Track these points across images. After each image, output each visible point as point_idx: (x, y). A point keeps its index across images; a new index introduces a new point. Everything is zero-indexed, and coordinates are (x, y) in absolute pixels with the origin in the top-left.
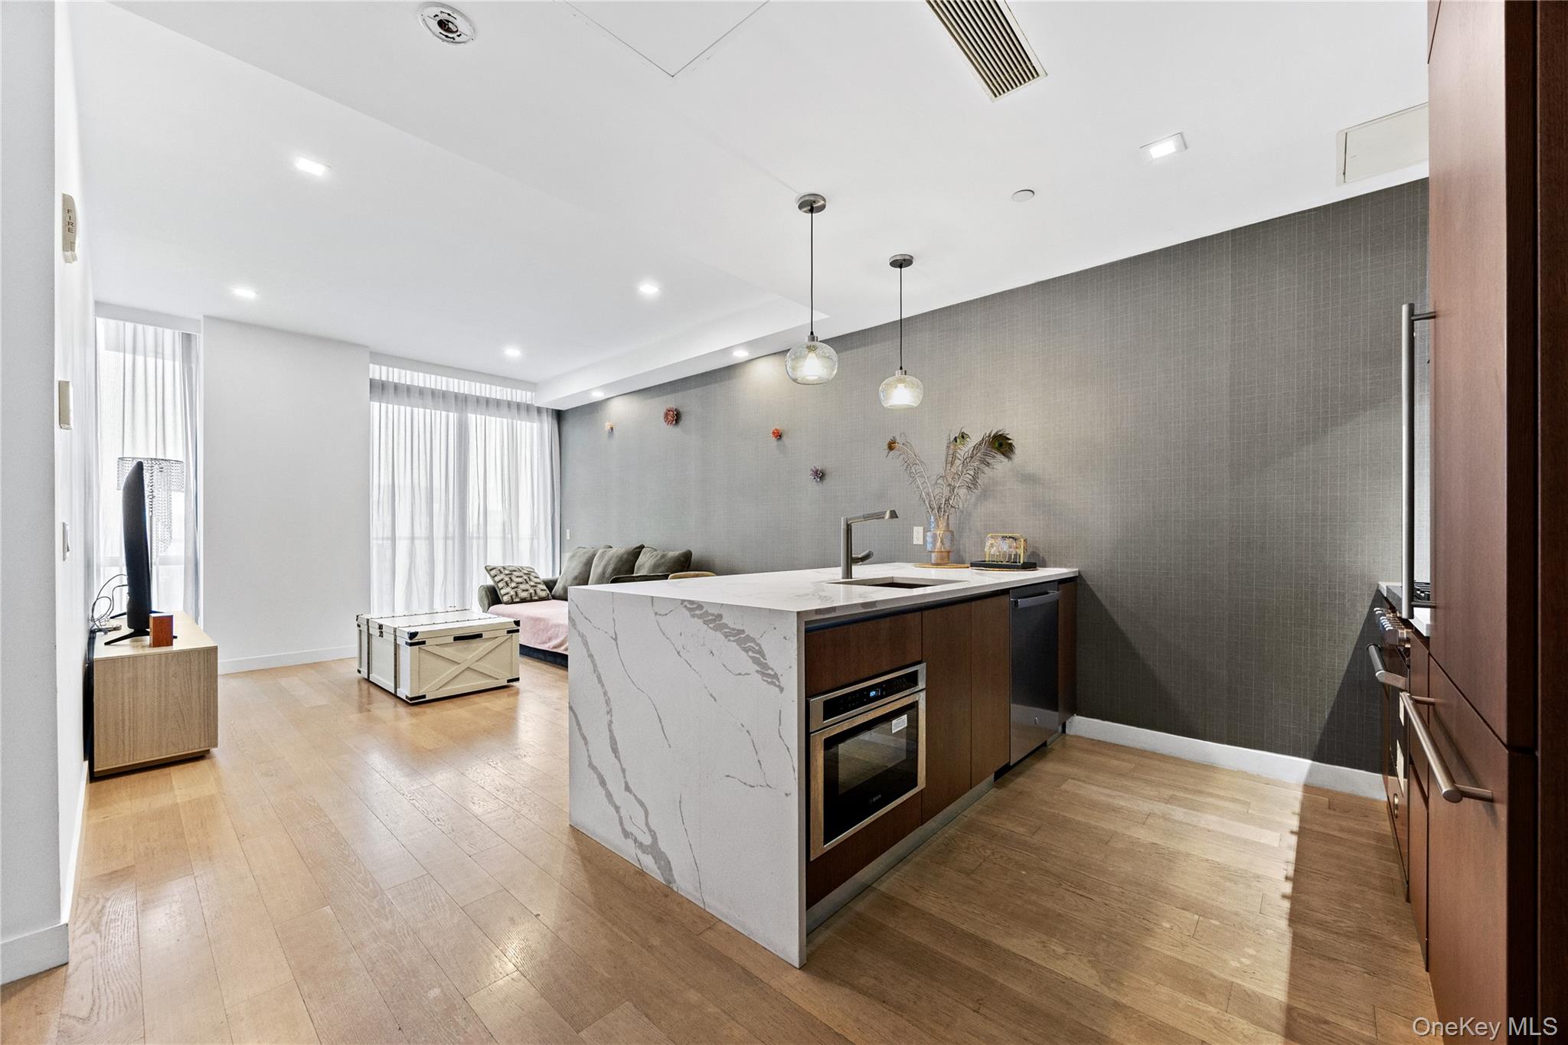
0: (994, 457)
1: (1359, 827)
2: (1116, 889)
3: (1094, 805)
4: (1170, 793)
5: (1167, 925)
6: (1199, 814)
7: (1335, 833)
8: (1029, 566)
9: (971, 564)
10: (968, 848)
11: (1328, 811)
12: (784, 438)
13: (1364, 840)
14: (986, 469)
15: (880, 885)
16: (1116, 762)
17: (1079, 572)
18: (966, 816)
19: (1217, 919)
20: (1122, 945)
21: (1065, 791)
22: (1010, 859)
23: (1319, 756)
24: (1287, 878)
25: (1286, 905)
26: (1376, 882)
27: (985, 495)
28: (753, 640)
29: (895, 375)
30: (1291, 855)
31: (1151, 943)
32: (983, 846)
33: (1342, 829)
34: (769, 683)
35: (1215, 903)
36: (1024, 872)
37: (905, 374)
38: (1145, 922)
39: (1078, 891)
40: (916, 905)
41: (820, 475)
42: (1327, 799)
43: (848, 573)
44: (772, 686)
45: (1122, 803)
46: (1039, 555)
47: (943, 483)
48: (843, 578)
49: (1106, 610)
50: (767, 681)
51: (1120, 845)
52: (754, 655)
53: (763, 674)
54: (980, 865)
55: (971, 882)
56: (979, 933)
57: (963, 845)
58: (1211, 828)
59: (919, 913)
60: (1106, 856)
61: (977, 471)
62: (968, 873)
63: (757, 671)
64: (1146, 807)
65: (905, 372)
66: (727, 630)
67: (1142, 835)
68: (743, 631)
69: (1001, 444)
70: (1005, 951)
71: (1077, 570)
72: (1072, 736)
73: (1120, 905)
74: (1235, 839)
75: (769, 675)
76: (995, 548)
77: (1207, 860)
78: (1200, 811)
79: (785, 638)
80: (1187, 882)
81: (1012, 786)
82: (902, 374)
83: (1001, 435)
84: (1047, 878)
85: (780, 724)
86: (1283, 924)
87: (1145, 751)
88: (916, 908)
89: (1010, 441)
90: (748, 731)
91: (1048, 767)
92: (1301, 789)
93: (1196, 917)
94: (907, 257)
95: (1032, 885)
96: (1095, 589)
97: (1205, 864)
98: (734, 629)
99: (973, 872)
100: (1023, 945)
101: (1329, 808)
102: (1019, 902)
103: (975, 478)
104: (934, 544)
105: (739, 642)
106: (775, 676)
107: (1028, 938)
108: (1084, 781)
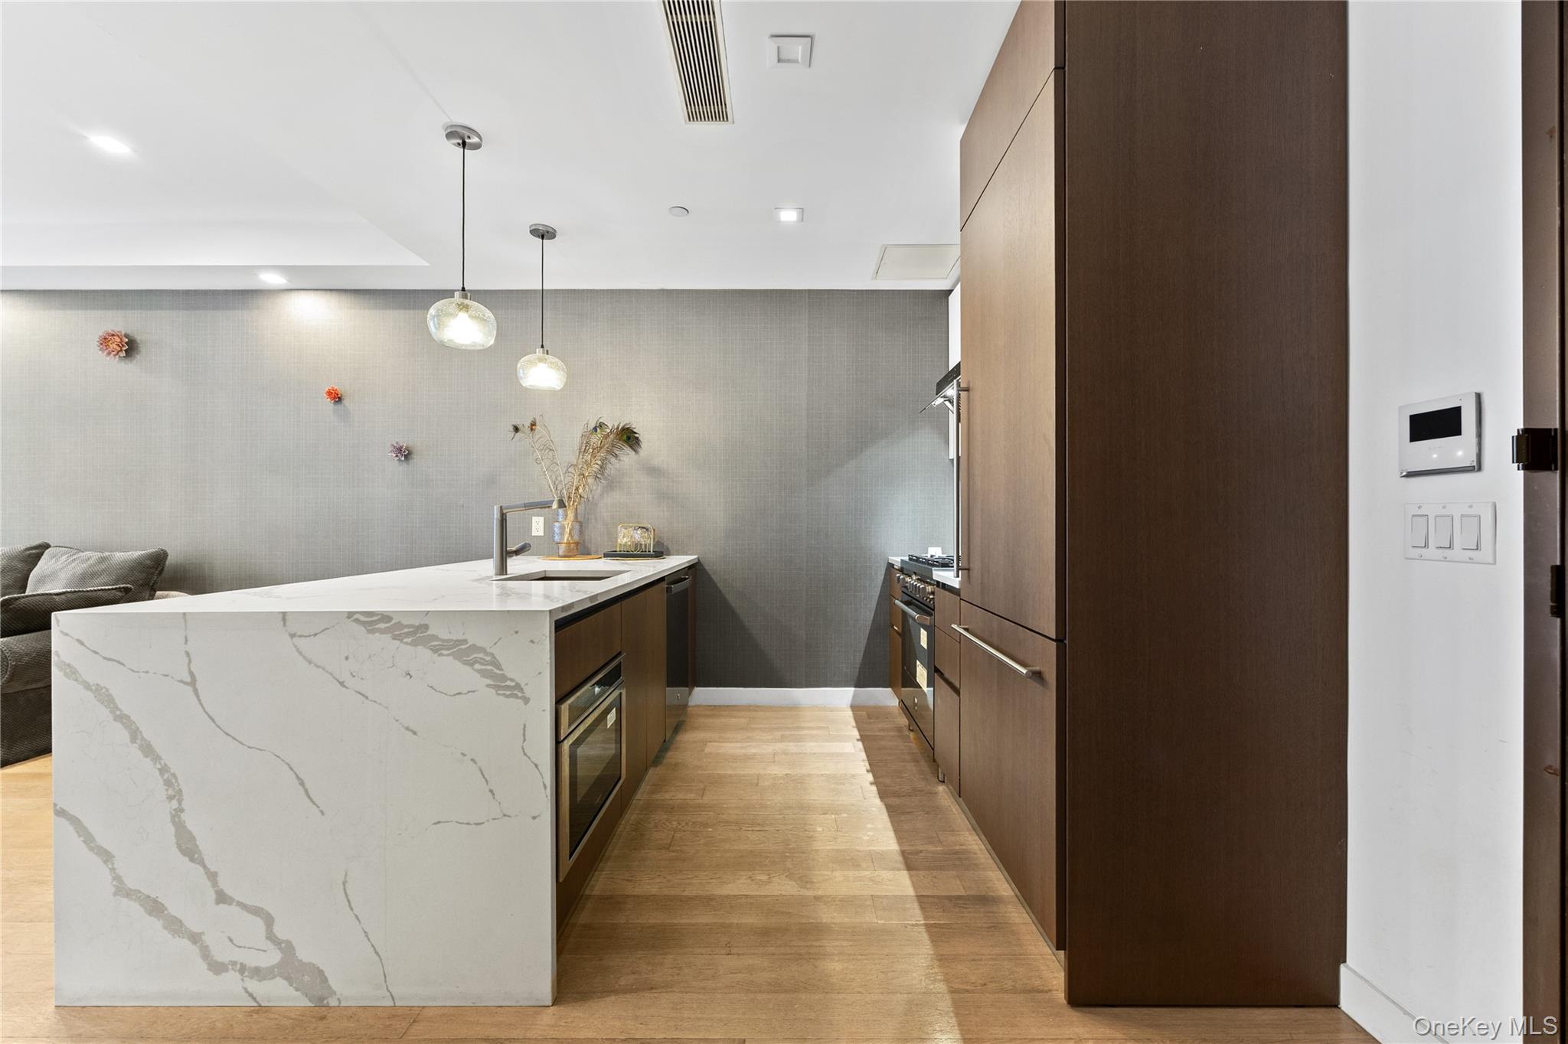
0: (621, 449)
1: (886, 726)
2: (780, 817)
3: (735, 758)
4: (780, 733)
5: (820, 829)
6: (803, 744)
7: (878, 734)
8: (659, 554)
9: (604, 554)
10: (656, 827)
11: (869, 720)
12: (346, 402)
13: (892, 734)
14: (613, 460)
15: (592, 890)
16: (734, 720)
17: (698, 558)
18: (640, 800)
19: (845, 813)
20: (802, 855)
21: (710, 754)
22: (694, 823)
23: (859, 684)
24: (868, 771)
25: (874, 788)
26: (908, 757)
27: (612, 485)
28: (482, 650)
29: (536, 353)
30: (863, 755)
31: (817, 845)
32: (667, 820)
33: (880, 730)
34: (507, 696)
35: (839, 803)
36: (710, 830)
37: (547, 354)
38: (807, 833)
39: (754, 829)
40: (635, 893)
41: (405, 454)
42: (865, 713)
43: (502, 569)
44: (512, 699)
45: (754, 751)
46: (663, 544)
47: (573, 472)
48: (496, 574)
49: (720, 591)
50: (504, 694)
51: (766, 784)
52: (483, 667)
53: (497, 688)
54: (673, 837)
55: (674, 854)
56: (700, 893)
57: (650, 826)
58: (814, 751)
59: (642, 900)
60: (761, 794)
61: (604, 460)
62: (667, 848)
63: (488, 686)
64: (768, 749)
65: (547, 351)
66: (437, 643)
67: (776, 770)
68: (465, 641)
69: (629, 437)
70: (728, 897)
71: (696, 557)
72: (693, 706)
73: (786, 827)
74: (831, 755)
75: (508, 687)
76: (625, 538)
77: (822, 775)
78: (803, 741)
79: (532, 641)
80: (818, 795)
81: (665, 761)
82: (543, 353)
83: (628, 429)
84: (729, 827)
85: (524, 740)
86: (878, 801)
87: (750, 706)
88: (638, 896)
89: (636, 435)
90: (472, 760)
91: (687, 738)
92: (850, 710)
93: (833, 816)
94: (551, 230)
95: (721, 837)
96: (711, 573)
97: (822, 778)
98: (448, 641)
99: (670, 845)
100: (737, 886)
101: (869, 718)
102: (718, 855)
103: (602, 467)
104: (562, 534)
105: (458, 656)
106: (518, 687)
107: (738, 879)
108: (718, 742)
